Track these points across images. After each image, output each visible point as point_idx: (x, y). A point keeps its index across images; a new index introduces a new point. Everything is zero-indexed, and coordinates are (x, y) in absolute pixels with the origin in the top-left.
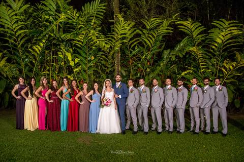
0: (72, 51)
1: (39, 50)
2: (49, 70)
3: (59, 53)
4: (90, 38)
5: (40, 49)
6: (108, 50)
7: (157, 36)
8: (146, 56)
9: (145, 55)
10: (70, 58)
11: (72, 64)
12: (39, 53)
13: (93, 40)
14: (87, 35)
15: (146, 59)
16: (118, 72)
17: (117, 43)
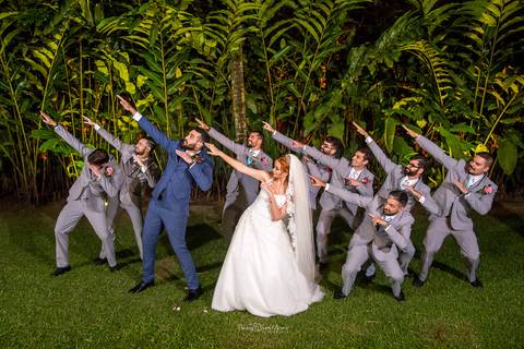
0: (127, 57)
1: (50, 60)
2: (78, 106)
3: (99, 63)
4: (166, 25)
5: (51, 57)
6: (213, 54)
7: (332, 14)
8: (307, 65)
9: (304, 62)
10: (125, 75)
11: (131, 89)
12: (49, 66)
13: (175, 31)
14: (157, 19)
15: (306, 70)
16: (240, 105)
17: (235, 35)
